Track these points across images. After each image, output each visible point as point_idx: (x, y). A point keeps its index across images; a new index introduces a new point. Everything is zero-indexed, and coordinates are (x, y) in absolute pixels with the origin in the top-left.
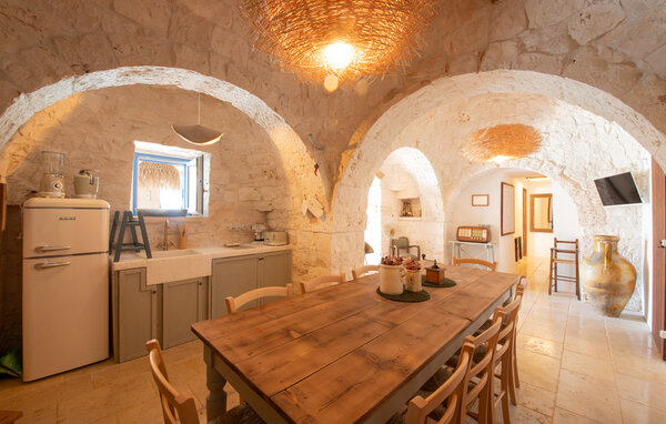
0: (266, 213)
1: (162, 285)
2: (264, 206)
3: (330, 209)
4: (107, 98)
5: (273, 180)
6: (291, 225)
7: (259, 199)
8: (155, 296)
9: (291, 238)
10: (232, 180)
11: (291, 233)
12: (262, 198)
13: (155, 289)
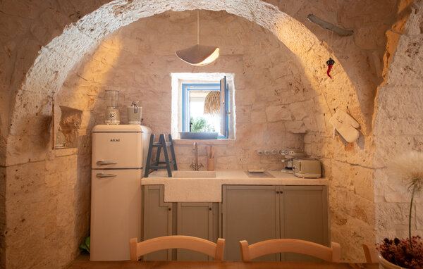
0: (303, 135)
1: (177, 203)
2: (296, 127)
3: (370, 129)
4: (141, 40)
5: (300, 94)
6: (325, 152)
7: (289, 118)
8: (171, 212)
9: (327, 170)
10: (258, 98)
11: (326, 163)
12: (293, 118)
13: (171, 206)
